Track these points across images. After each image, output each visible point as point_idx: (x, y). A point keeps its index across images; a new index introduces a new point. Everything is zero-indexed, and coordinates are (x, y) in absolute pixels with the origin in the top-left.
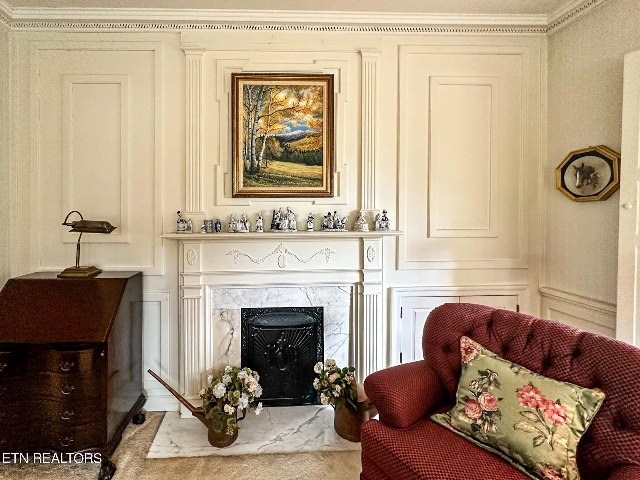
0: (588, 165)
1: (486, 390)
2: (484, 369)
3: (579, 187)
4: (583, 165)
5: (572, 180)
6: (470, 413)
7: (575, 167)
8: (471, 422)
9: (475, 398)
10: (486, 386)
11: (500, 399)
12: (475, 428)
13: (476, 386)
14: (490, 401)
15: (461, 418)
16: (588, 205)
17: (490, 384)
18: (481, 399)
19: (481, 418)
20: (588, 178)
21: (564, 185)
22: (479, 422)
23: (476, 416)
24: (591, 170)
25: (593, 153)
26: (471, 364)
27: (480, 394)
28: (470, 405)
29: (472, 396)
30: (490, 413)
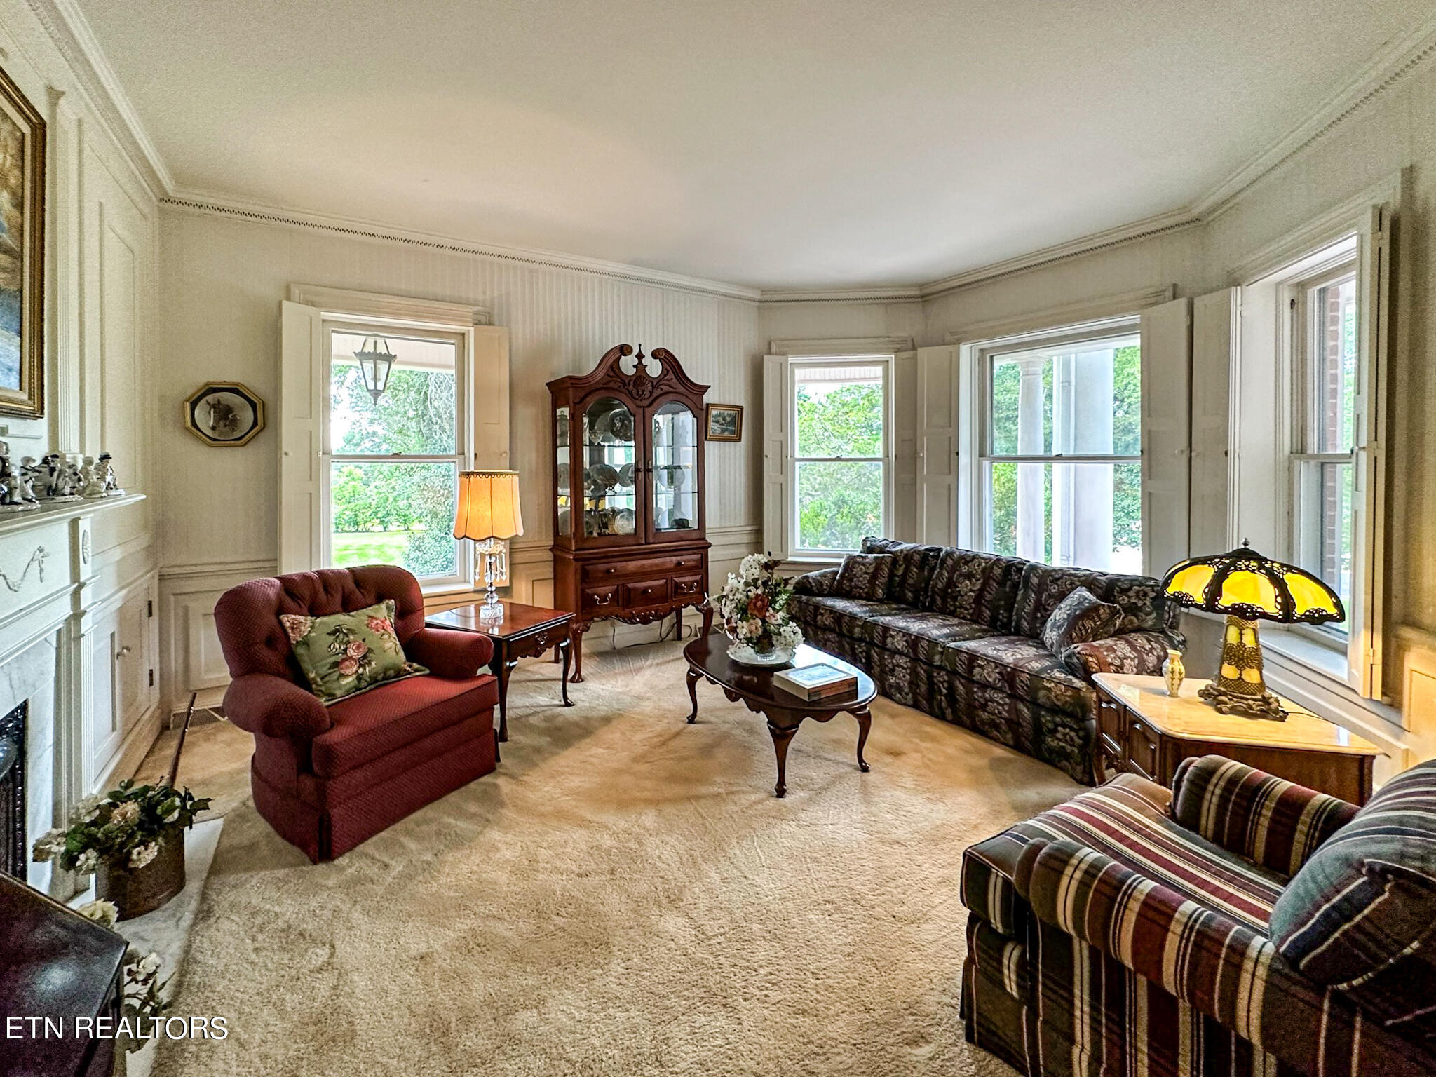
0: (226, 403)
1: (349, 642)
2: (332, 629)
3: (213, 428)
4: (219, 401)
5: (205, 418)
6: (349, 671)
7: (208, 403)
8: (355, 676)
9: (345, 656)
10: (346, 639)
11: (364, 640)
12: (359, 678)
13: (337, 646)
14: (358, 647)
15: (344, 682)
16: (227, 451)
17: (348, 636)
18: (351, 652)
19: (360, 666)
20: (227, 418)
21: (194, 424)
22: (361, 670)
23: (355, 668)
24: (229, 410)
25: (234, 390)
26: (313, 634)
27: (345, 650)
28: (343, 666)
29: (339, 658)
30: (365, 657)
